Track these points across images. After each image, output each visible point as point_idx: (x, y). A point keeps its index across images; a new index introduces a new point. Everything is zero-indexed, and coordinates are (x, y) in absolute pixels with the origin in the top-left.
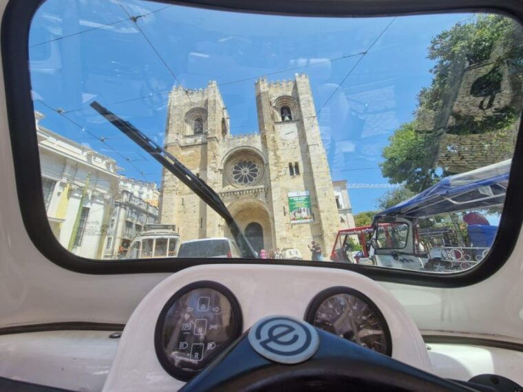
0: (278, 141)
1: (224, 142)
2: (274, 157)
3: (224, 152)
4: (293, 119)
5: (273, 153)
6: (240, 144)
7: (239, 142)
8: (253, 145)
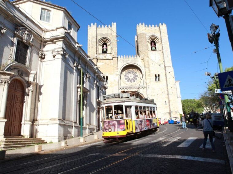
0: (150, 61)
1: (121, 59)
2: (148, 71)
3: (121, 65)
4: (157, 50)
5: (148, 69)
6: (129, 62)
7: (129, 60)
8: (137, 63)
